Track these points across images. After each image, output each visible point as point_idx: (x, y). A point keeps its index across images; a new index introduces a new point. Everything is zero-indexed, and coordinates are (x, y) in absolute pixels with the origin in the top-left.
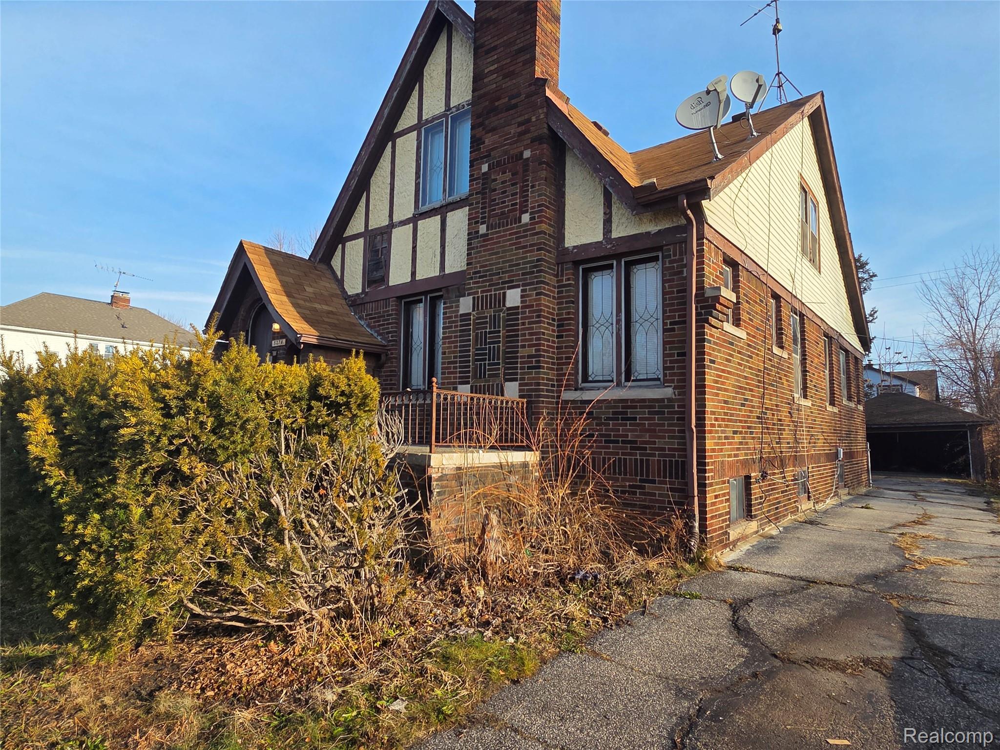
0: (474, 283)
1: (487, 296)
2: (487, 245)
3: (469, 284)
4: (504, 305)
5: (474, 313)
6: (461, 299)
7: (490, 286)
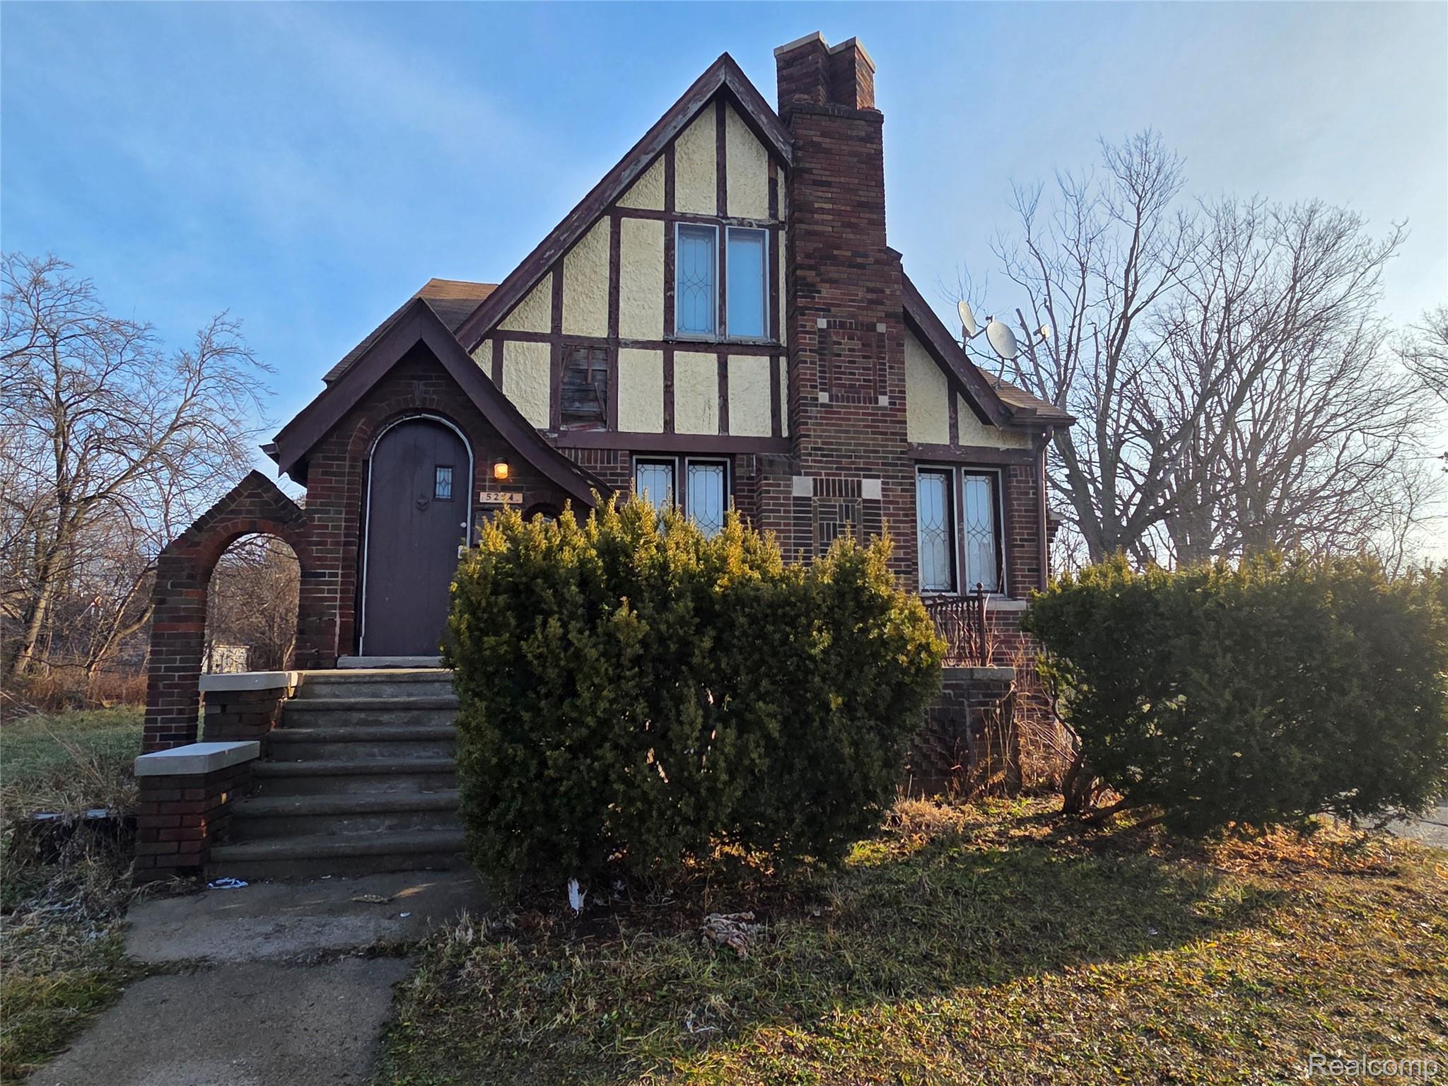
0: (815, 461)
1: (834, 481)
2: (831, 419)
3: (807, 461)
4: (860, 495)
5: (816, 498)
6: (794, 477)
7: (837, 468)
